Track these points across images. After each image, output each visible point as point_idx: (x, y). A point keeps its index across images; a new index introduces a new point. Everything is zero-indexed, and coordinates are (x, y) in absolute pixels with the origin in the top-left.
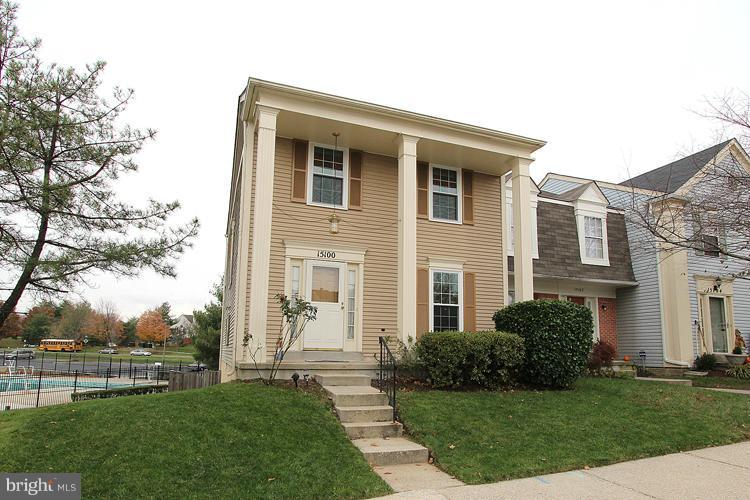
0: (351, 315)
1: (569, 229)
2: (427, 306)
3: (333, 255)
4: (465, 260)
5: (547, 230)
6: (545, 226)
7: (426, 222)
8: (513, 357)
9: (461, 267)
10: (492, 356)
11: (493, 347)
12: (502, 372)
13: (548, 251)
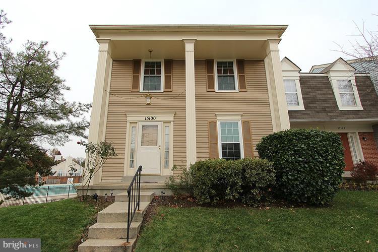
0: (167, 152)
1: (327, 90)
2: (217, 144)
3: (154, 118)
4: (242, 113)
5: (310, 92)
6: (307, 90)
7: (214, 93)
8: (263, 178)
9: (240, 117)
10: (244, 178)
11: (244, 170)
12: (255, 192)
13: (312, 105)
